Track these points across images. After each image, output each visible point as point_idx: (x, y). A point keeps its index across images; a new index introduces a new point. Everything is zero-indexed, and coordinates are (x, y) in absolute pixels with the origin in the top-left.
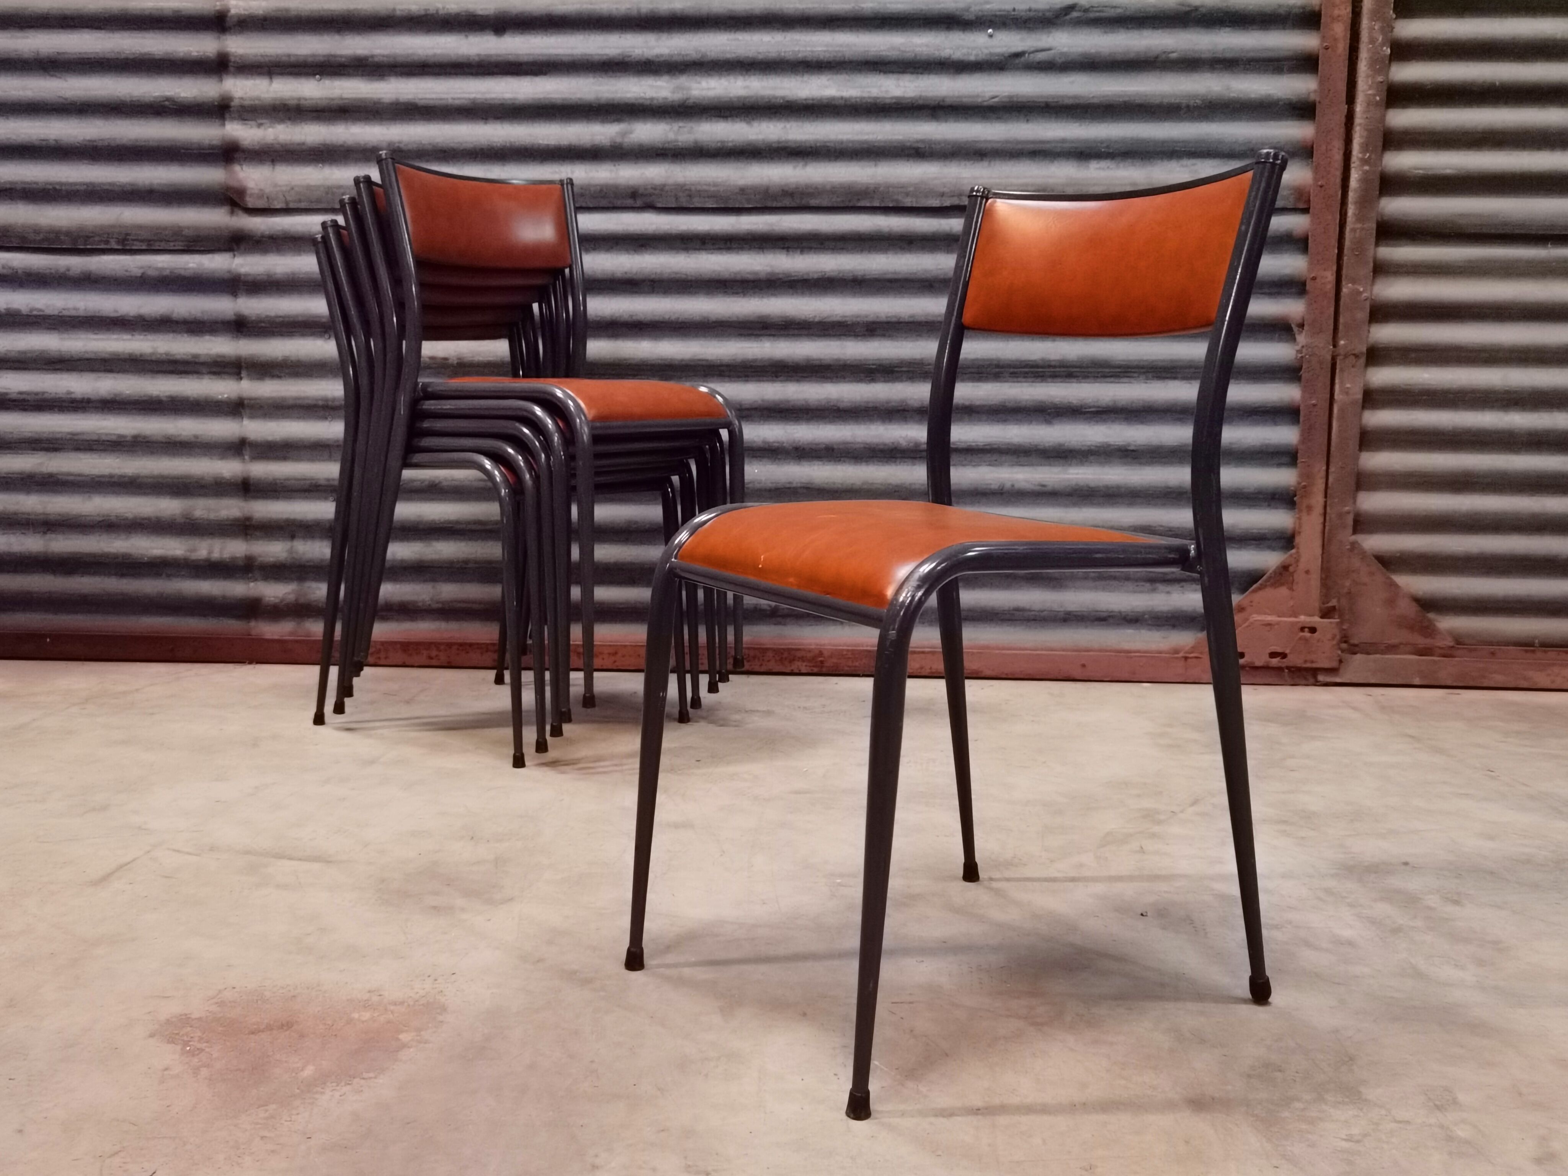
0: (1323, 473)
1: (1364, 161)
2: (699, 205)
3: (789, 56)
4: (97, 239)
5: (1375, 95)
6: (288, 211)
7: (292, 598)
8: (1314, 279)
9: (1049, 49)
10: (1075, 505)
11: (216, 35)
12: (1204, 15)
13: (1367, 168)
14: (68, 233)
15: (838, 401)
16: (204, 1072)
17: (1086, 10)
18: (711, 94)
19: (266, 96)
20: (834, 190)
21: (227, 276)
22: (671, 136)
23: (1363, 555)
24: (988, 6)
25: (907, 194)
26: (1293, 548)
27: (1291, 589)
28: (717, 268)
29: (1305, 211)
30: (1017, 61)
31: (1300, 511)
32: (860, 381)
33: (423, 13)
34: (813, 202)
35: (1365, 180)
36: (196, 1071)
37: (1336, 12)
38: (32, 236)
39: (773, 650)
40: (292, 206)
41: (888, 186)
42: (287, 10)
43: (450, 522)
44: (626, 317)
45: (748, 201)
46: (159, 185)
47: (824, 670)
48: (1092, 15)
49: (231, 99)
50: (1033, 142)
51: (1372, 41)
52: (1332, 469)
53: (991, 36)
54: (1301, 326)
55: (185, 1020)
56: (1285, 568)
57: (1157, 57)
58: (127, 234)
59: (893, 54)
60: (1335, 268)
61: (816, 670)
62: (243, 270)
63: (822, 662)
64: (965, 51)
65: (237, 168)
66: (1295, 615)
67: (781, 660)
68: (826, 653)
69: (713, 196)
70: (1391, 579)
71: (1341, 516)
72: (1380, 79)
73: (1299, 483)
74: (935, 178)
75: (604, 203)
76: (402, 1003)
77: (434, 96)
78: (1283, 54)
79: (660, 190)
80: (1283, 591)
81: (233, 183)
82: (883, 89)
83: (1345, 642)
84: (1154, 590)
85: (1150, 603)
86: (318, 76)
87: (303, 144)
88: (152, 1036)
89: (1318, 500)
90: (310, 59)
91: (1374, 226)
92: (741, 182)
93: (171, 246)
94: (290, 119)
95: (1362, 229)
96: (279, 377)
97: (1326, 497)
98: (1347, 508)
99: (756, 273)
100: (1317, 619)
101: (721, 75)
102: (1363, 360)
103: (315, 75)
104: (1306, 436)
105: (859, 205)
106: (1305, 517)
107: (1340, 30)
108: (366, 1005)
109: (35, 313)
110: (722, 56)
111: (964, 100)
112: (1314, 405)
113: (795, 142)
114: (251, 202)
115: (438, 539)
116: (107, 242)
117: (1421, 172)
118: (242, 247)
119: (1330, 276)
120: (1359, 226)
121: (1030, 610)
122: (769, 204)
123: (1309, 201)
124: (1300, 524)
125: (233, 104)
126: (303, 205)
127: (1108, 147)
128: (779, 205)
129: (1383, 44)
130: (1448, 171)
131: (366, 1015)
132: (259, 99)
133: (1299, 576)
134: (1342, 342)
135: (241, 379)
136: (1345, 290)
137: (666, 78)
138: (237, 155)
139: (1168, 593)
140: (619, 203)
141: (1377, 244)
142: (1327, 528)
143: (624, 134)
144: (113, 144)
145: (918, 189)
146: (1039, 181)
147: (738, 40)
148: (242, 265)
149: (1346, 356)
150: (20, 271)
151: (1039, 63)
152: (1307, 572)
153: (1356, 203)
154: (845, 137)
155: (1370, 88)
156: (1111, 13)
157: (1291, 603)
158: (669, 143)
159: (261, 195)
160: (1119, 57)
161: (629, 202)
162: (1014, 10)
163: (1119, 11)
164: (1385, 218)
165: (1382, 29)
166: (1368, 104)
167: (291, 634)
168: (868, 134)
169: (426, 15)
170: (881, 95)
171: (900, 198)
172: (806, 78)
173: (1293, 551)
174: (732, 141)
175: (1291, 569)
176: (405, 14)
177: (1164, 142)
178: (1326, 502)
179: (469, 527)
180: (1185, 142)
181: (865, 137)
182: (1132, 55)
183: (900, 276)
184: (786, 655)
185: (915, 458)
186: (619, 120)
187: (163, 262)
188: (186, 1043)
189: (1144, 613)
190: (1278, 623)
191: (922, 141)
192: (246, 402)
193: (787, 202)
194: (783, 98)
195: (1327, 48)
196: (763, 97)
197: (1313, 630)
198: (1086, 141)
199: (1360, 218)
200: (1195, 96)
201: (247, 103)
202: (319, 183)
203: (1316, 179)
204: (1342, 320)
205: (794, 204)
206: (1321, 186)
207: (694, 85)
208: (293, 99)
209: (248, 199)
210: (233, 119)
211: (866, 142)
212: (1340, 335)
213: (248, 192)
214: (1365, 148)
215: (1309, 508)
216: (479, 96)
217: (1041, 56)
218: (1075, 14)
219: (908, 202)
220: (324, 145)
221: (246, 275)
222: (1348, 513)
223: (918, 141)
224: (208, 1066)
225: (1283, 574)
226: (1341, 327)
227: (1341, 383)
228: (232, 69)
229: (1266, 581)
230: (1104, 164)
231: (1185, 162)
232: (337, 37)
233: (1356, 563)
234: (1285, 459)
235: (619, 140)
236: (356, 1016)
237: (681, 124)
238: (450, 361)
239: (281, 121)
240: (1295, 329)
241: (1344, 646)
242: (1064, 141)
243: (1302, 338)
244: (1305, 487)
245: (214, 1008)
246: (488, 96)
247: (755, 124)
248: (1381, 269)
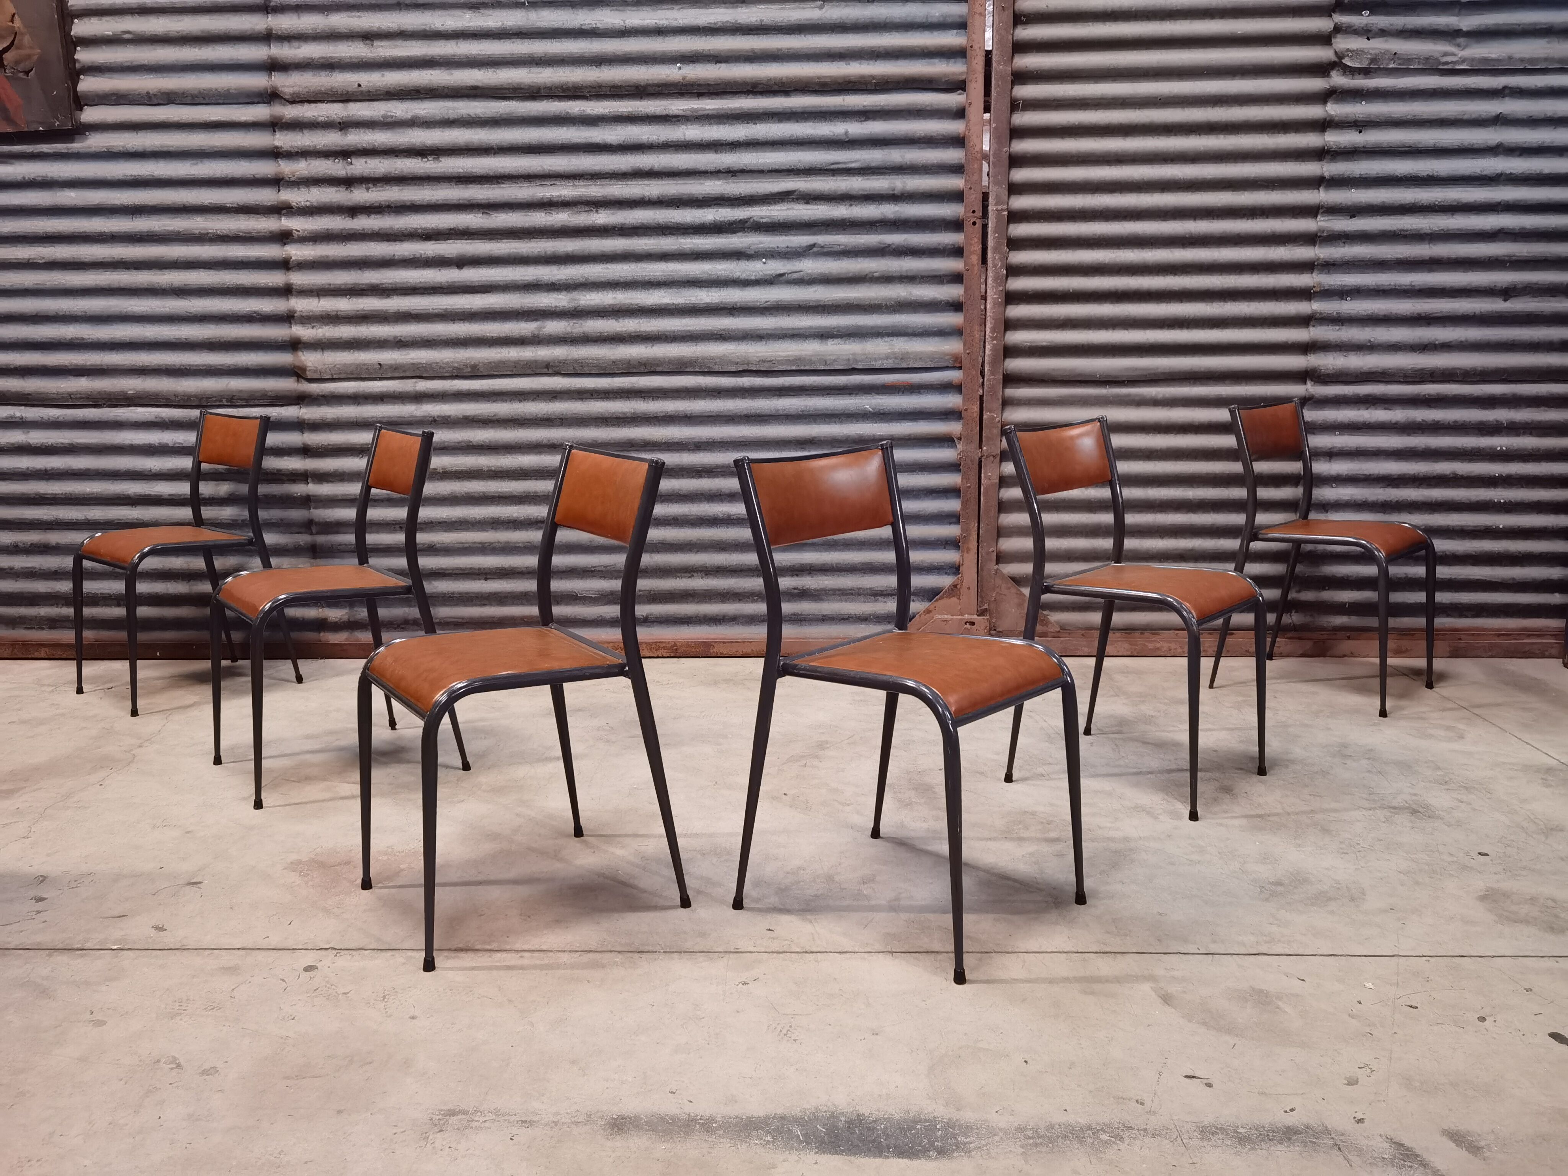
0: (976, 528)
1: (993, 339)
2: (588, 372)
3: (640, 278)
4: (214, 399)
5: (998, 298)
6: (332, 380)
7: (345, 618)
8: (966, 410)
9: (801, 271)
10: (826, 550)
11: (283, 271)
12: (894, 250)
13: (995, 342)
14: (196, 396)
15: (679, 490)
16: (310, 883)
17: (822, 247)
18: (592, 303)
19: (317, 309)
20: (670, 361)
21: (296, 420)
22: (569, 329)
23: (1003, 576)
24: (762, 245)
25: (716, 363)
26: (959, 574)
27: (959, 599)
28: (600, 410)
29: (960, 368)
30: (781, 279)
31: (963, 552)
32: (693, 477)
33: (412, 257)
34: (659, 369)
35: (993, 350)
36: (307, 883)
37: (973, 249)
38: (173, 398)
39: (646, 643)
40: (334, 377)
41: (704, 358)
42: (327, 257)
43: (442, 569)
44: (545, 442)
45: (618, 369)
46: (252, 365)
47: (678, 655)
48: (825, 250)
49: (295, 312)
50: (793, 329)
51: (995, 266)
52: (982, 525)
53: (765, 263)
54: (960, 439)
55: (300, 862)
56: (954, 586)
57: (867, 275)
58: (234, 396)
59: (705, 276)
60: (978, 403)
61: (672, 655)
62: (306, 417)
63: (676, 650)
64: (748, 273)
65: (300, 353)
66: (962, 615)
67: (651, 649)
68: (679, 644)
69: (597, 366)
70: (1019, 590)
71: (988, 553)
72: (1001, 288)
73: (962, 535)
74: (733, 353)
75: (529, 372)
76: (402, 852)
77: (421, 308)
78: (942, 273)
79: (564, 362)
80: (954, 600)
81: (297, 364)
82: (699, 298)
83: (995, 630)
84: (876, 601)
85: (875, 609)
86: (348, 297)
87: (341, 338)
88: (285, 869)
89: (973, 544)
90: (343, 287)
91: (1002, 377)
92: (613, 358)
93: (261, 402)
94: (332, 323)
95: (994, 379)
96: (332, 482)
97: (978, 542)
98: (991, 550)
99: (624, 413)
100: (975, 616)
101: (598, 291)
102: (998, 458)
103: (346, 295)
104: (965, 504)
105: (688, 370)
106: (966, 555)
107: (975, 259)
108: (386, 853)
109: (177, 445)
110: (598, 280)
111: (749, 304)
112: (969, 487)
113: (645, 332)
114: (309, 375)
115: (435, 580)
116: (221, 401)
117: (1029, 344)
118: (305, 402)
119: (976, 408)
120: (992, 377)
121: (801, 615)
122: (631, 370)
123: (961, 362)
124: (963, 559)
125: (295, 315)
126: (342, 376)
127: (838, 331)
128: (637, 371)
129: (1001, 268)
130: (1044, 344)
131: (386, 858)
132: (312, 311)
133: (964, 590)
134: (985, 448)
135: (308, 483)
136: (985, 417)
137: (564, 293)
138: (299, 346)
139: (885, 602)
140: (538, 371)
141: (1004, 387)
142: (980, 561)
143: (540, 328)
144: (222, 340)
145: (723, 359)
146: (797, 353)
147: (608, 268)
148: (306, 413)
149: (987, 457)
150: (167, 420)
151: (794, 280)
152: (969, 588)
153: (989, 363)
154: (676, 329)
155: (995, 294)
156: (837, 248)
157: (959, 607)
158: (567, 334)
159: (315, 371)
160: (843, 276)
161: (545, 370)
162: (778, 247)
163: (842, 247)
164: (1008, 372)
165: (1000, 259)
166: (994, 304)
167: (347, 639)
168: (690, 326)
169: (414, 258)
170: (697, 302)
171: (711, 366)
172: (651, 291)
173: (960, 576)
174: (607, 332)
175: (958, 587)
176: (401, 257)
177: (872, 328)
178: (978, 546)
179: (454, 572)
180: (886, 327)
181: (689, 328)
182: (851, 275)
183: (714, 414)
184: (654, 646)
185: (728, 524)
186: (536, 320)
187: (256, 412)
188: (301, 872)
189: (870, 615)
190: (951, 620)
191: (724, 330)
192: (312, 498)
193: (642, 369)
194: (637, 305)
195: (968, 270)
196: (624, 304)
197: (973, 624)
198: (825, 328)
199: (992, 373)
200: (890, 299)
201: (304, 314)
202: (351, 362)
203: (965, 350)
204: (984, 434)
205: (646, 371)
206: (968, 354)
207: (582, 298)
208: (333, 311)
209: (308, 373)
210: (296, 324)
211: (689, 331)
212: (984, 443)
213: (308, 369)
214: (993, 330)
215: (968, 550)
216: (449, 307)
217: (795, 276)
218: (815, 249)
219: (716, 368)
220: (354, 339)
221: (309, 420)
222: (993, 551)
223: (721, 330)
224: (312, 881)
225: (954, 589)
226: (984, 439)
227: (986, 473)
228: (294, 293)
229: (944, 594)
230: (836, 341)
231: (886, 339)
232: (359, 272)
233: (998, 581)
234: (954, 520)
235: (536, 333)
236: (380, 858)
237: (575, 321)
238: (438, 471)
239: (327, 324)
240: (956, 440)
241: (993, 632)
242: (811, 328)
243: (960, 446)
244: (965, 537)
245: (313, 856)
246: (454, 307)
247: (621, 320)
248: (1006, 403)
